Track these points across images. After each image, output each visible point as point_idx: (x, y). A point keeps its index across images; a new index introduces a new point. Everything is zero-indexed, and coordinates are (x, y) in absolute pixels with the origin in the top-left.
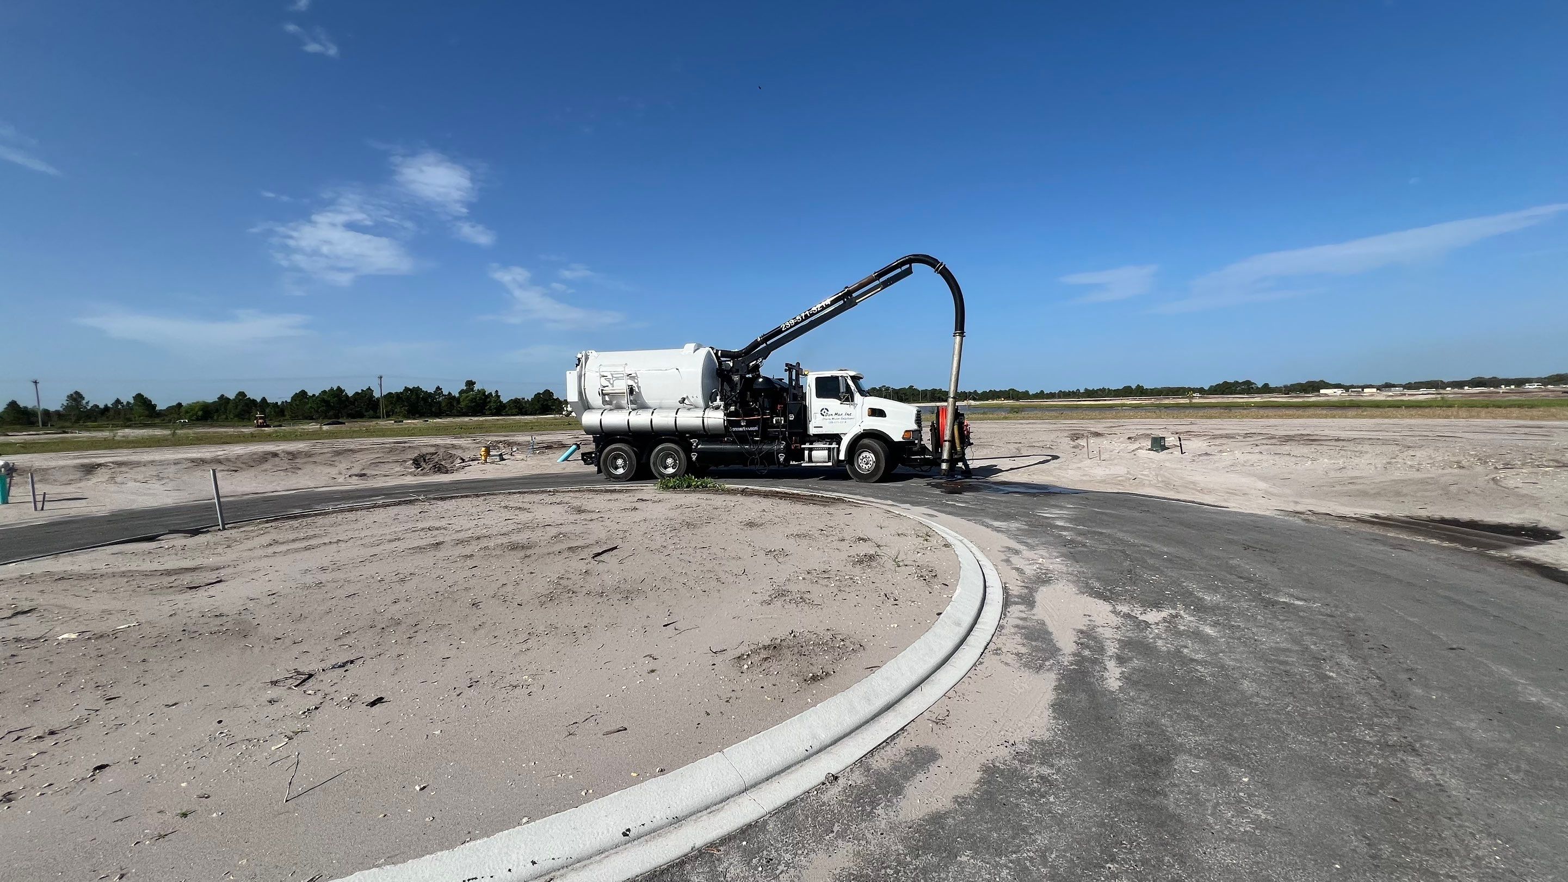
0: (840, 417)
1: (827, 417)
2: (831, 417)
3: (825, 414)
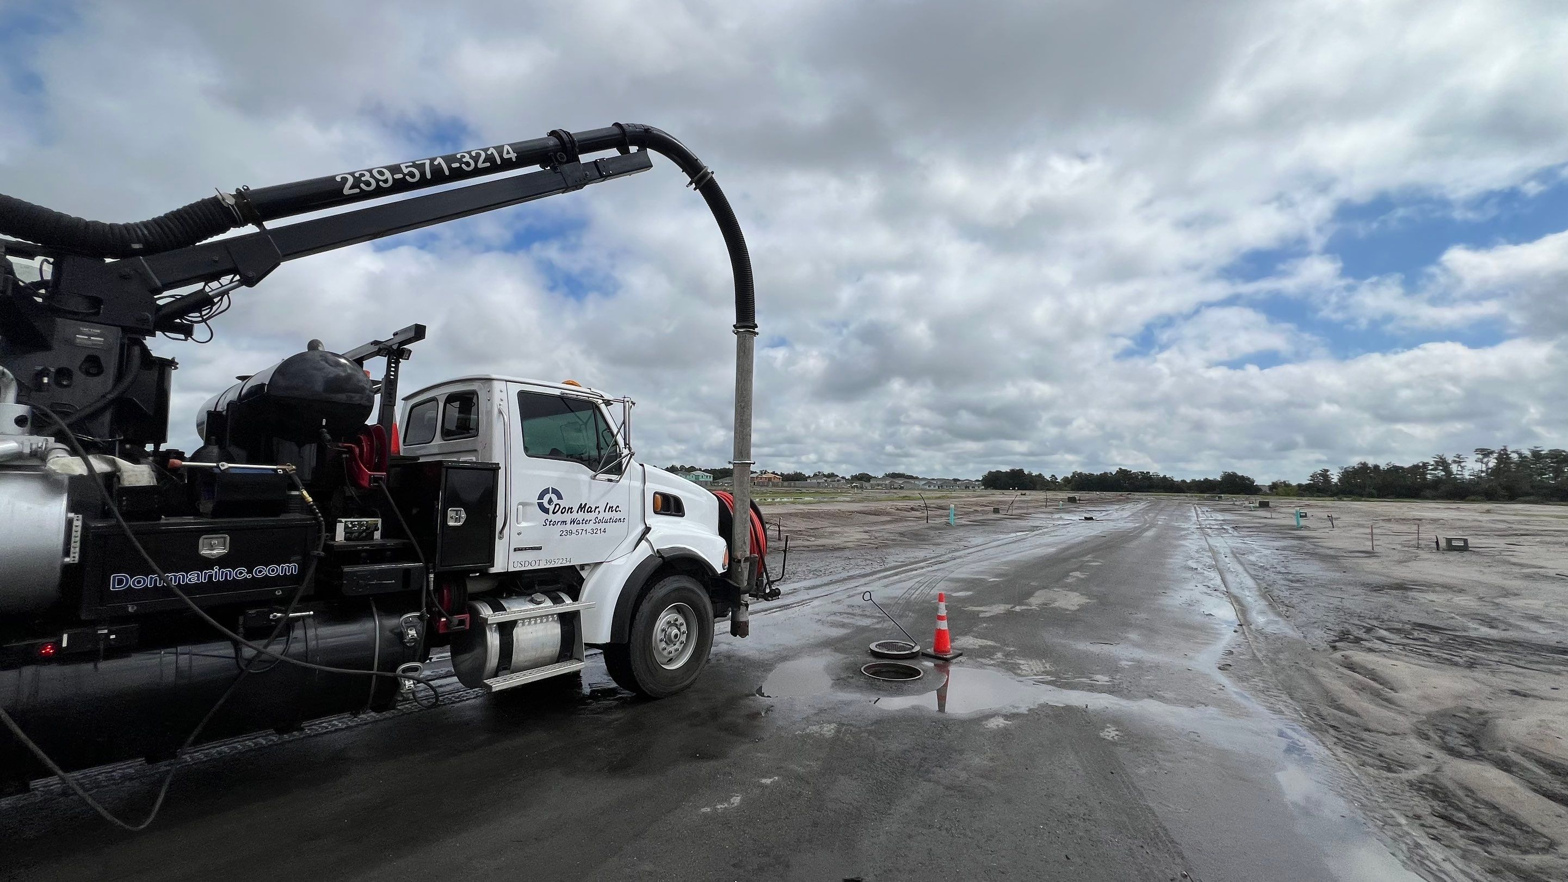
0: (592, 516)
1: (558, 517)
2: (567, 517)
3: (551, 508)
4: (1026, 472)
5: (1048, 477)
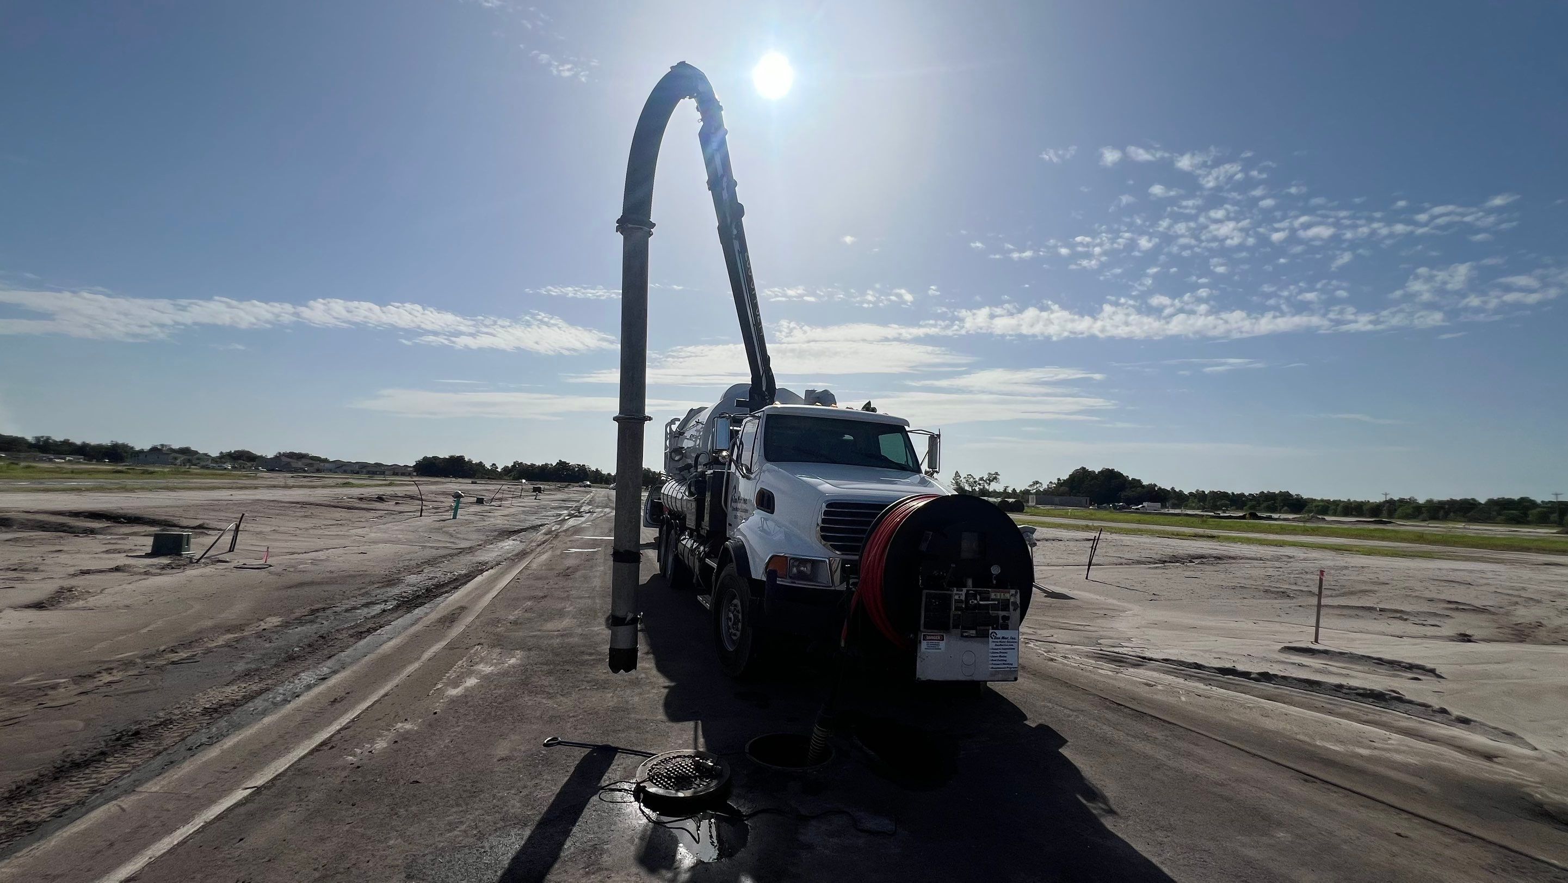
4: (466, 459)
5: (488, 466)
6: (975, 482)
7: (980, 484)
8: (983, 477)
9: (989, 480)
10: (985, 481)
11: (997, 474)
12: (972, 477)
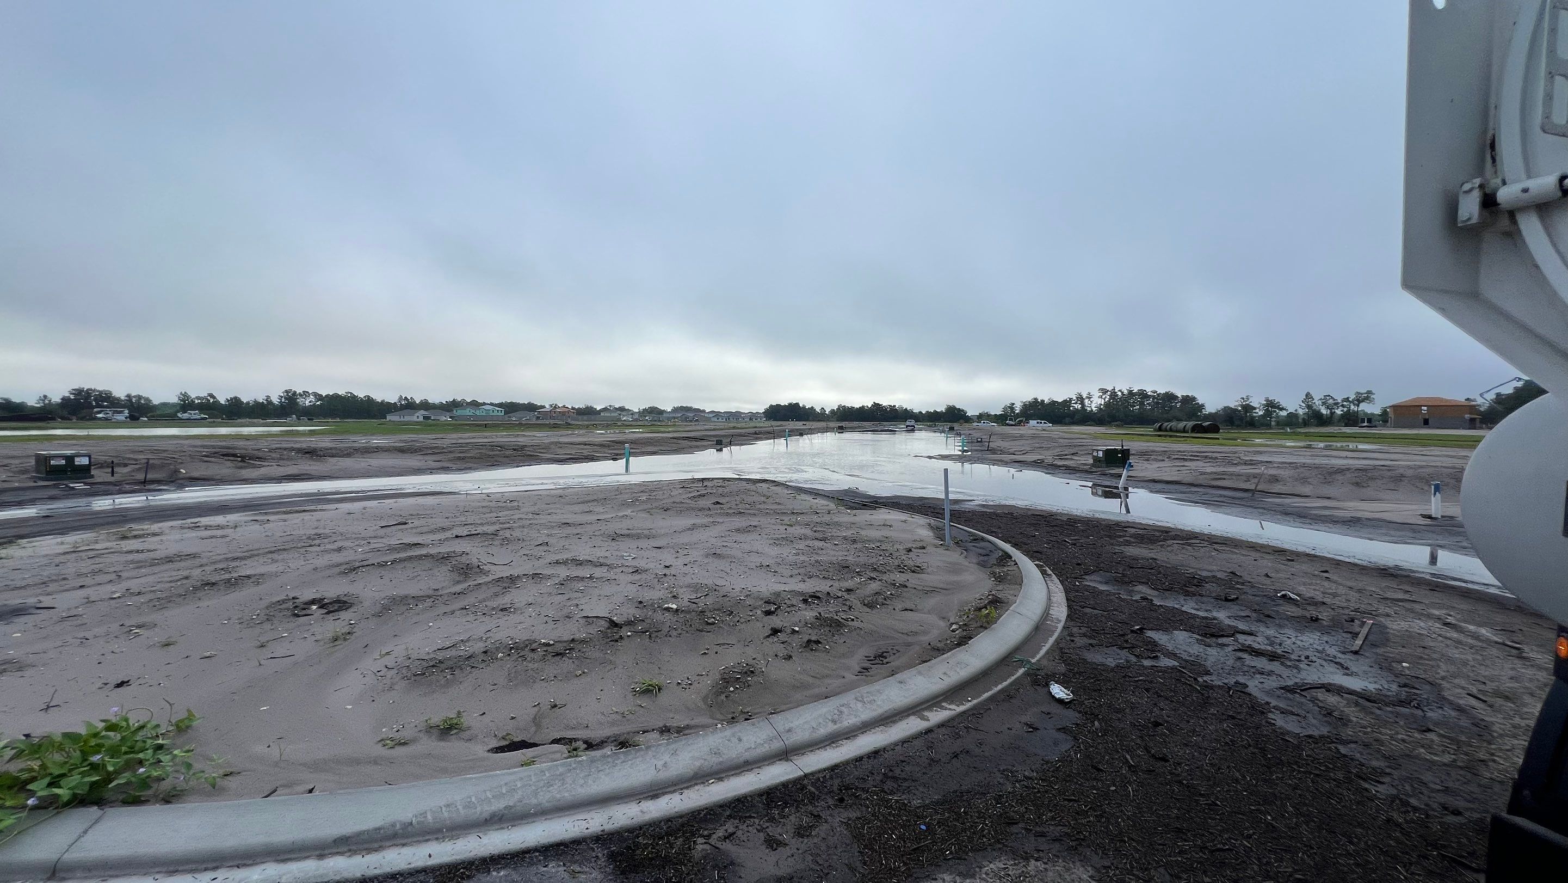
4: (801, 405)
5: (818, 410)
6: (1337, 404)
7: (1343, 406)
8: (1348, 398)
9: (1358, 400)
10: (1352, 402)
11: (1369, 392)
12: (1332, 398)
